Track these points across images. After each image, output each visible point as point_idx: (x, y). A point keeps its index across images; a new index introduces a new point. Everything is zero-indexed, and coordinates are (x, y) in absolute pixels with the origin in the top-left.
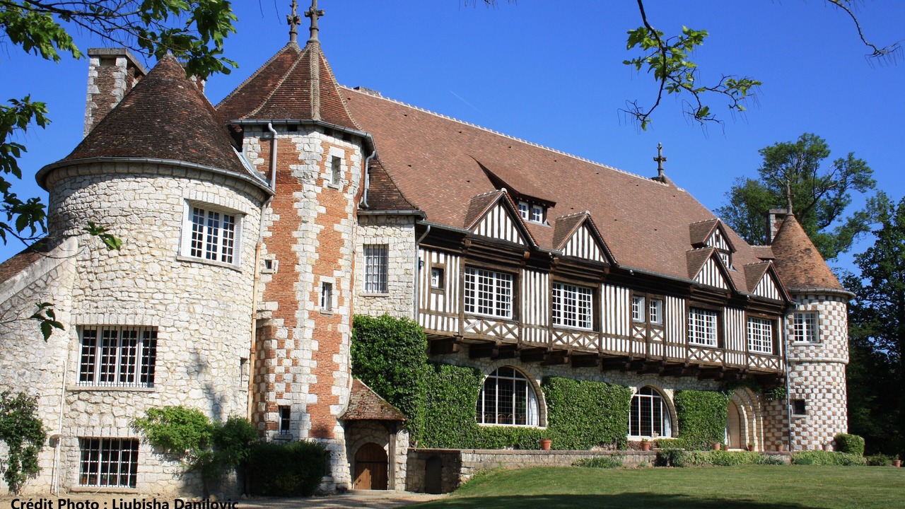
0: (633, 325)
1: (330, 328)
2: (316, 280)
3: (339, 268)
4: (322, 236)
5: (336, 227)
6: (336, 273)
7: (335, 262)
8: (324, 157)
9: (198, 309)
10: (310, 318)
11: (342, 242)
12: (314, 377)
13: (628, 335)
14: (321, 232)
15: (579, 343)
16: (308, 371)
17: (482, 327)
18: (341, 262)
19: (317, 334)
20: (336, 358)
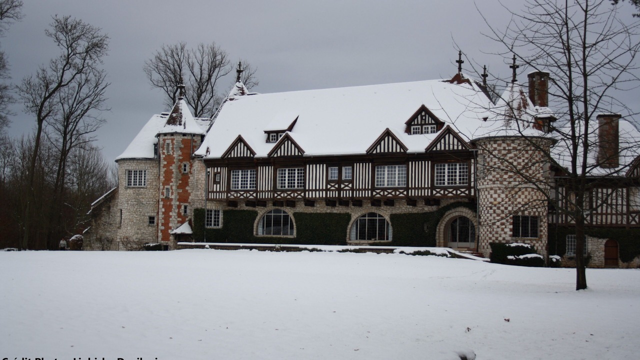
0: (328, 182)
1: (168, 203)
2: (164, 187)
3: (172, 182)
4: (165, 172)
5: (171, 168)
6: (171, 184)
7: (170, 180)
8: (164, 144)
9: (129, 202)
10: (161, 201)
11: (173, 173)
12: (163, 220)
13: (324, 188)
14: (165, 170)
15: (291, 196)
16: (161, 219)
17: (237, 195)
18: (172, 180)
19: (164, 206)
20: (171, 214)
